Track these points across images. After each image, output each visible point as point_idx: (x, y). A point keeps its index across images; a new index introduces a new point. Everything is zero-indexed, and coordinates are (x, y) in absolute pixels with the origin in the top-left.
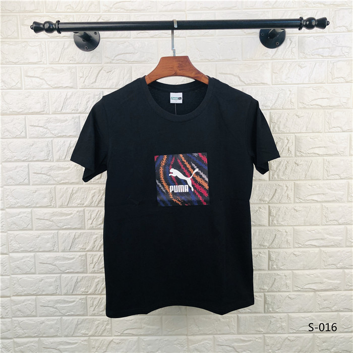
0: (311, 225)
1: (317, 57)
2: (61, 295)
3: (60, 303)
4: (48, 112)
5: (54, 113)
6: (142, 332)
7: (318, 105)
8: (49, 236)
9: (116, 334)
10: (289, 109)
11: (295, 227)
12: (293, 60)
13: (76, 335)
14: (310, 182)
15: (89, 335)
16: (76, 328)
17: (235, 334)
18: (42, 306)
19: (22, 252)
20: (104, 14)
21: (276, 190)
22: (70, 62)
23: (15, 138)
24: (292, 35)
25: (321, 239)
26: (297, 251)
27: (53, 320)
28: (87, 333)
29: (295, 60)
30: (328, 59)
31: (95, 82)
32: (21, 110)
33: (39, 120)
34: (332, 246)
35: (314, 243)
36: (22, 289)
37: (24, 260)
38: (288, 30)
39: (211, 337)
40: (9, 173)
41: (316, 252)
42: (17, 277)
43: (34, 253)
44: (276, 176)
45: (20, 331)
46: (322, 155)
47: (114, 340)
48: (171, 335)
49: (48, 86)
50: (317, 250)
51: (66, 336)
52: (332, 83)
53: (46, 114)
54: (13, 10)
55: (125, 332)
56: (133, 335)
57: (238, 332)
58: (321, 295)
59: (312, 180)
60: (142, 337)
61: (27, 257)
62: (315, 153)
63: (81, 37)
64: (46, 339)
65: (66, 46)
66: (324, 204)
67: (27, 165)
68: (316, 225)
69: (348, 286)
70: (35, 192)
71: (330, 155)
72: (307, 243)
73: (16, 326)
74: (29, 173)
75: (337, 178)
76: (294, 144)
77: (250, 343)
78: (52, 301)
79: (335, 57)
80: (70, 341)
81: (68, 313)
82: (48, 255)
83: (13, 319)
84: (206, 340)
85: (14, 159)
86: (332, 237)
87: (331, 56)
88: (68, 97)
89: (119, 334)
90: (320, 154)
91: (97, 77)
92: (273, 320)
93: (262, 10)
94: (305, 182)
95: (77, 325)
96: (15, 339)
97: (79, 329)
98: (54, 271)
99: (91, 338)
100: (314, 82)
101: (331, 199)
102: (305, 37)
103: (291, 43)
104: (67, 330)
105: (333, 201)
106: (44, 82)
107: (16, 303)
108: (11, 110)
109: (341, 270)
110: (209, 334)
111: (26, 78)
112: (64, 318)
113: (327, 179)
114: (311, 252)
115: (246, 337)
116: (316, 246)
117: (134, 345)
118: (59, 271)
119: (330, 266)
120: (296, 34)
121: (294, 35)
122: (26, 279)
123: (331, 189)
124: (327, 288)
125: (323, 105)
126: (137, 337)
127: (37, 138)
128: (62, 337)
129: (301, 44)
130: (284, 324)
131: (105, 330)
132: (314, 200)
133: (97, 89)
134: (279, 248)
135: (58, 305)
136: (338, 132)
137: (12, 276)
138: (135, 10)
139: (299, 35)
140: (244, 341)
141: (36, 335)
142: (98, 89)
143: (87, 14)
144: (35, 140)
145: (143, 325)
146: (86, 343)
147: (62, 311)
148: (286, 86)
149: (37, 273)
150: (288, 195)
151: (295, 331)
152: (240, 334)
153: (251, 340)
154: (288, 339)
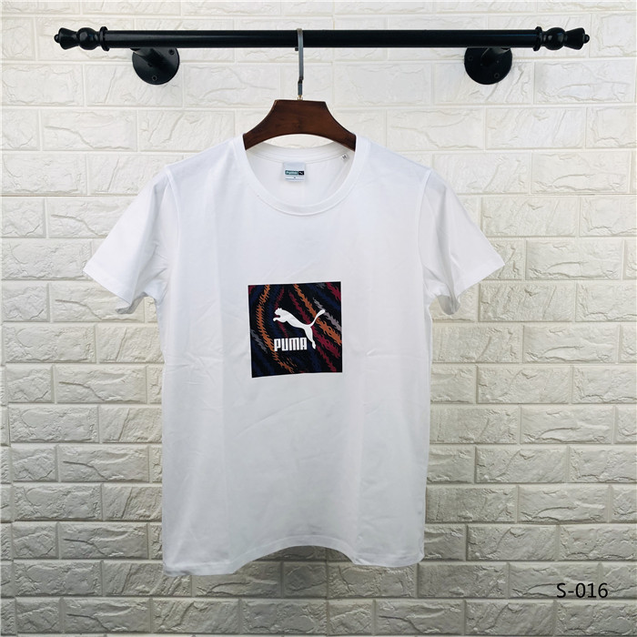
0: (552, 403)
1: (569, 100)
2: (102, 521)
3: (99, 535)
4: (84, 192)
5: (94, 194)
6: (245, 590)
7: (568, 187)
8: (82, 415)
9: (199, 593)
10: (517, 193)
11: (524, 407)
12: (526, 106)
13: (127, 592)
14: (553, 326)
15: (151, 593)
16: (127, 581)
17: (413, 598)
18: (66, 540)
19: (34, 441)
20: (186, 17)
21: (490, 338)
22: (126, 103)
23: (25, 237)
24: (523, 61)
25: (571, 429)
26: (528, 450)
27: (86, 566)
28: (147, 589)
29: (528, 106)
30: (587, 105)
31: (169, 139)
32: (36, 188)
33: (69, 206)
34: (590, 442)
35: (558, 435)
36: (32, 509)
37: (38, 456)
38: (516, 51)
39: (370, 601)
40: (12, 299)
41: (561, 451)
42: (22, 487)
43: (54, 445)
44: (490, 314)
45: (27, 585)
46: (574, 278)
47: (195, 604)
48: (298, 597)
49: (85, 146)
50: (563, 448)
51: (110, 595)
52: (594, 148)
53: (81, 195)
54: (26, 9)
55: (215, 590)
56: (230, 596)
57: (418, 593)
58: (569, 530)
59: (555, 321)
60: (246, 600)
61: (43, 451)
62: (562, 274)
63: (145, 58)
64: (73, 599)
65: (118, 75)
66: (576, 366)
67: (45, 286)
68: (562, 403)
69: (618, 515)
70: (58, 336)
71: (590, 278)
72: (544, 436)
73: (20, 576)
74: (48, 300)
75: (601, 319)
76: (524, 256)
77: (439, 614)
78: (86, 531)
79: (600, 101)
80: (116, 605)
81: (114, 554)
82: (80, 448)
83: (15, 561)
84: (360, 607)
85: (23, 274)
86: (591, 426)
87: (593, 99)
88: (121, 165)
89: (205, 593)
90: (572, 274)
91: (172, 130)
92: (481, 573)
93: (469, 15)
94: (543, 325)
95: (130, 575)
96: (17, 598)
97: (132, 583)
98: (90, 478)
99: (154, 599)
100: (561, 146)
101: (588, 357)
102: (545, 64)
103: (521, 75)
104: (111, 584)
105: (593, 361)
106: (79, 138)
107: (21, 533)
108: (19, 187)
109: (606, 486)
110: (366, 597)
111: (46, 130)
112: (106, 561)
113: (583, 321)
114: (552, 451)
115: (432, 604)
116: (561, 442)
117: (232, 614)
118: (99, 478)
119: (586, 478)
120: (529, 58)
121: (527, 61)
122: (39, 490)
123: (590, 339)
124: (581, 518)
125: (577, 187)
126: (237, 600)
127: (64, 237)
128: (101, 596)
129: (539, 77)
130: (501, 581)
131: (179, 585)
132: (558, 358)
133: (172, 151)
134: (495, 443)
135: (97, 539)
136: (605, 236)
137: (15, 484)
138: (242, 12)
139: (535, 61)
140: (428, 610)
141: (56, 591)
142: (175, 151)
143: (157, 17)
144: (61, 241)
145: (248, 578)
146: (144, 608)
147: (104, 550)
148: (512, 151)
149: (60, 480)
150: (511, 348)
151: (521, 595)
152: (421, 597)
153: (441, 610)
154: (509, 609)
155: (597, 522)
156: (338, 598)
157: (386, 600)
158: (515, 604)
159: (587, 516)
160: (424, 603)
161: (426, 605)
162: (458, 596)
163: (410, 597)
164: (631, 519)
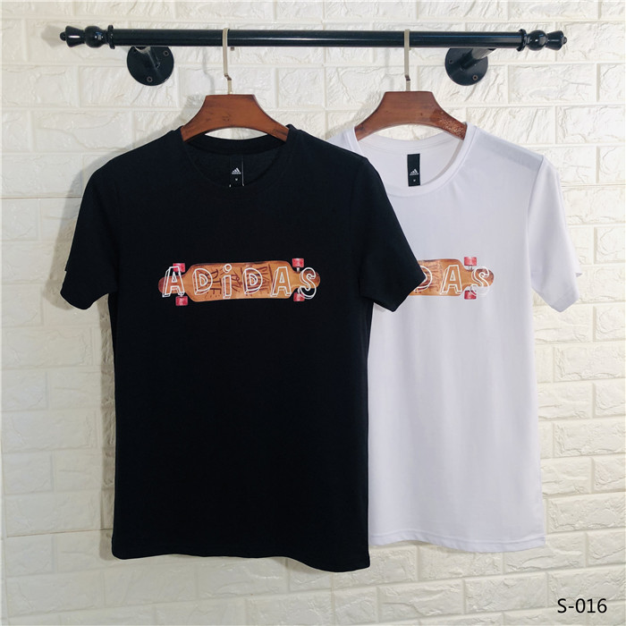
4: (79, 193)
17: (414, 582)
23: (17, 240)
25: (554, 406)
32: (29, 189)
34: (572, 417)
35: (544, 413)
39: (373, 589)
41: (547, 428)
49: (79, 147)
50: (547, 425)
53: (76, 195)
57: (419, 577)
58: (556, 502)
60: (250, 599)
74: (41, 303)
84: (364, 595)
86: (572, 403)
102: (518, 67)
103: (496, 77)
105: (572, 341)
109: (588, 459)
110: (370, 585)
116: (546, 419)
129: (512, 79)
136: (576, 224)
151: (516, 569)
152: (422, 580)
153: (442, 591)
154: (504, 584)
155: (580, 494)
156: (342, 588)
157: (389, 587)
158: (511, 579)
159: (573, 488)
160: (426, 586)
161: (427, 588)
162: (457, 575)
163: (412, 581)
164: (611, 488)
